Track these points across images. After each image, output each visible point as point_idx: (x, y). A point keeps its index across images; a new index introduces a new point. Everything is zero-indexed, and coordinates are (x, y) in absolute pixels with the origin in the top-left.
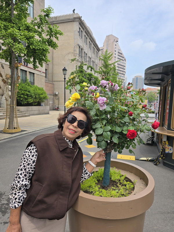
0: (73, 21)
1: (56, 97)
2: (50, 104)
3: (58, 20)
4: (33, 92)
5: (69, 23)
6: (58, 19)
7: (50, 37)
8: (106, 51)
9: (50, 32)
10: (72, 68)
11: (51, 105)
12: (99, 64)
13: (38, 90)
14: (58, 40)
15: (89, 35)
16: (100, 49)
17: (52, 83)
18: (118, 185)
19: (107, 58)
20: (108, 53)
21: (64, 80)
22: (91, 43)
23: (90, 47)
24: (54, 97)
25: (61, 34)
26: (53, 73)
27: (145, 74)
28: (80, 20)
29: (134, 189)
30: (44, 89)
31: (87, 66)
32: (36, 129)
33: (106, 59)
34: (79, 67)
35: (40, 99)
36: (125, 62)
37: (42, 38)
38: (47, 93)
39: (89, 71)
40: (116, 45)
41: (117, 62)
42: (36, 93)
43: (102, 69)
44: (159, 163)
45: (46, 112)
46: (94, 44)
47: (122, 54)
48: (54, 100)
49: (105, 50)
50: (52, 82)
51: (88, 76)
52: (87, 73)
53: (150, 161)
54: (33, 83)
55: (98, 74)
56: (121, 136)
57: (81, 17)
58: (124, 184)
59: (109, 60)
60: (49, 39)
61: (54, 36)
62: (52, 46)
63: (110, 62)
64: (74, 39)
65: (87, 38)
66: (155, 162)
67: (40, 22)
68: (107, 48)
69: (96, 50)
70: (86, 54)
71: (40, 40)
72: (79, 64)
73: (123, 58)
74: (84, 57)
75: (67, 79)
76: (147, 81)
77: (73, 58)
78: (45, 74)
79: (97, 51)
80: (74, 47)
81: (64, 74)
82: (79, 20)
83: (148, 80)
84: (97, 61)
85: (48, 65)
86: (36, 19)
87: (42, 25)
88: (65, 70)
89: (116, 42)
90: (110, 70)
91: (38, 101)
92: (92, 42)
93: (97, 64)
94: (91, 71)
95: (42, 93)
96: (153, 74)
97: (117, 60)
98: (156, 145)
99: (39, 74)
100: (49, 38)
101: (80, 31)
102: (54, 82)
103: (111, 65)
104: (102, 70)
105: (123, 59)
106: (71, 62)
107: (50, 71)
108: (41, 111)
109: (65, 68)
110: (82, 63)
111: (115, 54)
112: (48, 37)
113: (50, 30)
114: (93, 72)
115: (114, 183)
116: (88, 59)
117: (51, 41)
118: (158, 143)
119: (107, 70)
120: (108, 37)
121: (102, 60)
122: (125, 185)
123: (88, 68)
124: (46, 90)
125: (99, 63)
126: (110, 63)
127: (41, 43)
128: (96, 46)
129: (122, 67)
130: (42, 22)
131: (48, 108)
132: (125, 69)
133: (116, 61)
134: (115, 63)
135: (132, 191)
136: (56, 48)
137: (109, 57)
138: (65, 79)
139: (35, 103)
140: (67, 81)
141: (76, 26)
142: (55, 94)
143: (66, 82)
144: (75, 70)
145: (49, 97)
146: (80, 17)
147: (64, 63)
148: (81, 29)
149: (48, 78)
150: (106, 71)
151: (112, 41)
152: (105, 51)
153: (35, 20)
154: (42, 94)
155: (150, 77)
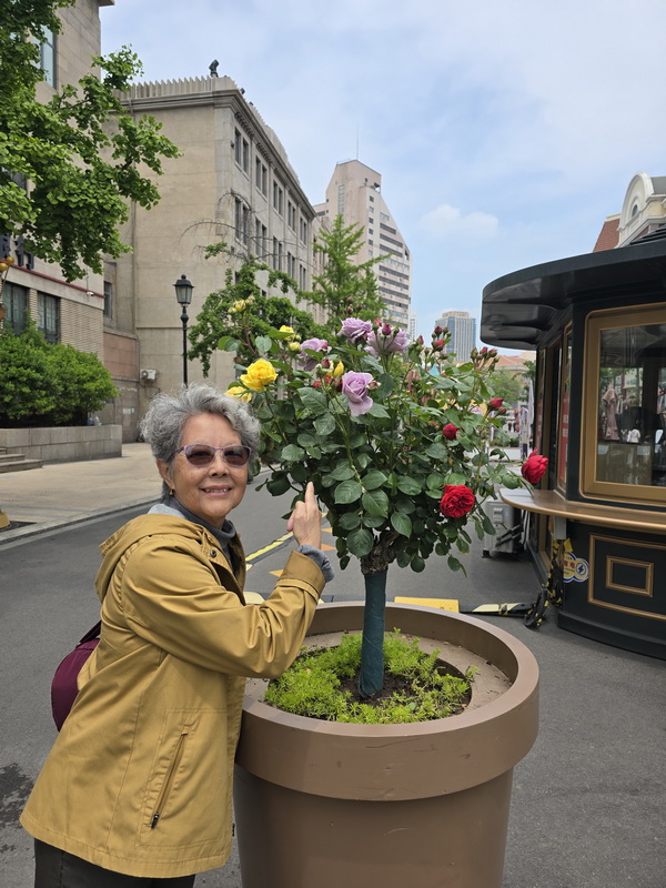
0: (213, 105)
1: (148, 390)
2: (123, 416)
3: (151, 96)
4: (56, 371)
5: (195, 112)
6: (154, 94)
7: (129, 161)
8: (340, 221)
9: (127, 144)
10: (211, 280)
11: (127, 423)
12: (313, 268)
13: (74, 361)
14: (159, 173)
15: (273, 159)
16: (317, 210)
17: (131, 336)
18: (414, 687)
19: (341, 247)
20: (345, 226)
21: (180, 324)
22: (282, 189)
23: (278, 204)
24: (142, 390)
25: (170, 153)
26: (133, 297)
27: (483, 302)
28: (239, 102)
29: (469, 697)
30: (101, 358)
31: (266, 273)
32: (72, 517)
33: (338, 247)
34: (237, 275)
35: (82, 400)
36: (406, 262)
37: (94, 164)
38: (113, 373)
39: (276, 293)
40: (372, 199)
41: (379, 259)
42: (68, 376)
43: (323, 285)
44: (543, 619)
45: (110, 447)
46: (290, 193)
47: (394, 232)
48: (139, 403)
49: (332, 217)
50: (133, 333)
51: (272, 310)
52: (267, 297)
53: (513, 614)
54: (57, 336)
55: (309, 304)
56: (419, 509)
57: (243, 92)
58: (434, 683)
59: (351, 253)
60: (125, 167)
61: (142, 157)
62: (135, 197)
63: (353, 261)
64: (218, 171)
65: (264, 170)
66: (528, 618)
67: (89, 103)
68: (341, 208)
69: (300, 214)
70: (264, 228)
71: (87, 171)
72: (238, 266)
73: (400, 245)
74: (257, 237)
75: (193, 322)
76: (491, 329)
77: (214, 241)
78: (103, 301)
79: (305, 220)
80: (216, 200)
81: (182, 303)
82: (236, 103)
83: (495, 325)
84: (305, 255)
85: (113, 267)
86: (70, 91)
87: (97, 116)
88: (183, 285)
89: (372, 187)
90: (356, 289)
91: (77, 407)
92: (285, 185)
93: (304, 266)
94: (285, 290)
95: (91, 373)
96: (512, 302)
97: (377, 253)
98: (530, 559)
99: (81, 300)
100: (124, 163)
101: (237, 143)
102: (138, 333)
103: (356, 270)
104: (323, 290)
105: (400, 250)
106: (207, 258)
107: (123, 289)
108: (87, 444)
109: (184, 277)
110: (249, 261)
111: (371, 231)
112: (122, 160)
113: (126, 133)
114: (291, 296)
115: (399, 683)
116: (270, 248)
117: (133, 176)
118: (537, 551)
119: (345, 291)
120: (342, 167)
121: (325, 252)
122: (439, 687)
123: (272, 281)
124: (106, 361)
125: (312, 262)
126: (352, 264)
127: (92, 184)
128: (300, 200)
129: (397, 279)
130: (94, 103)
131: (117, 432)
132: (407, 287)
133: (376, 256)
134: (370, 264)
135: (463, 705)
136: (152, 203)
137: (351, 243)
138: (185, 319)
139: (66, 412)
140: (193, 327)
141: (222, 125)
142: (145, 378)
143: (188, 332)
144: (224, 287)
145: (119, 389)
146: (237, 91)
147: (180, 260)
148: (244, 135)
149: (117, 316)
150: (339, 295)
151: (359, 182)
152: (336, 218)
153: (70, 95)
154: (92, 379)
155: (500, 316)
